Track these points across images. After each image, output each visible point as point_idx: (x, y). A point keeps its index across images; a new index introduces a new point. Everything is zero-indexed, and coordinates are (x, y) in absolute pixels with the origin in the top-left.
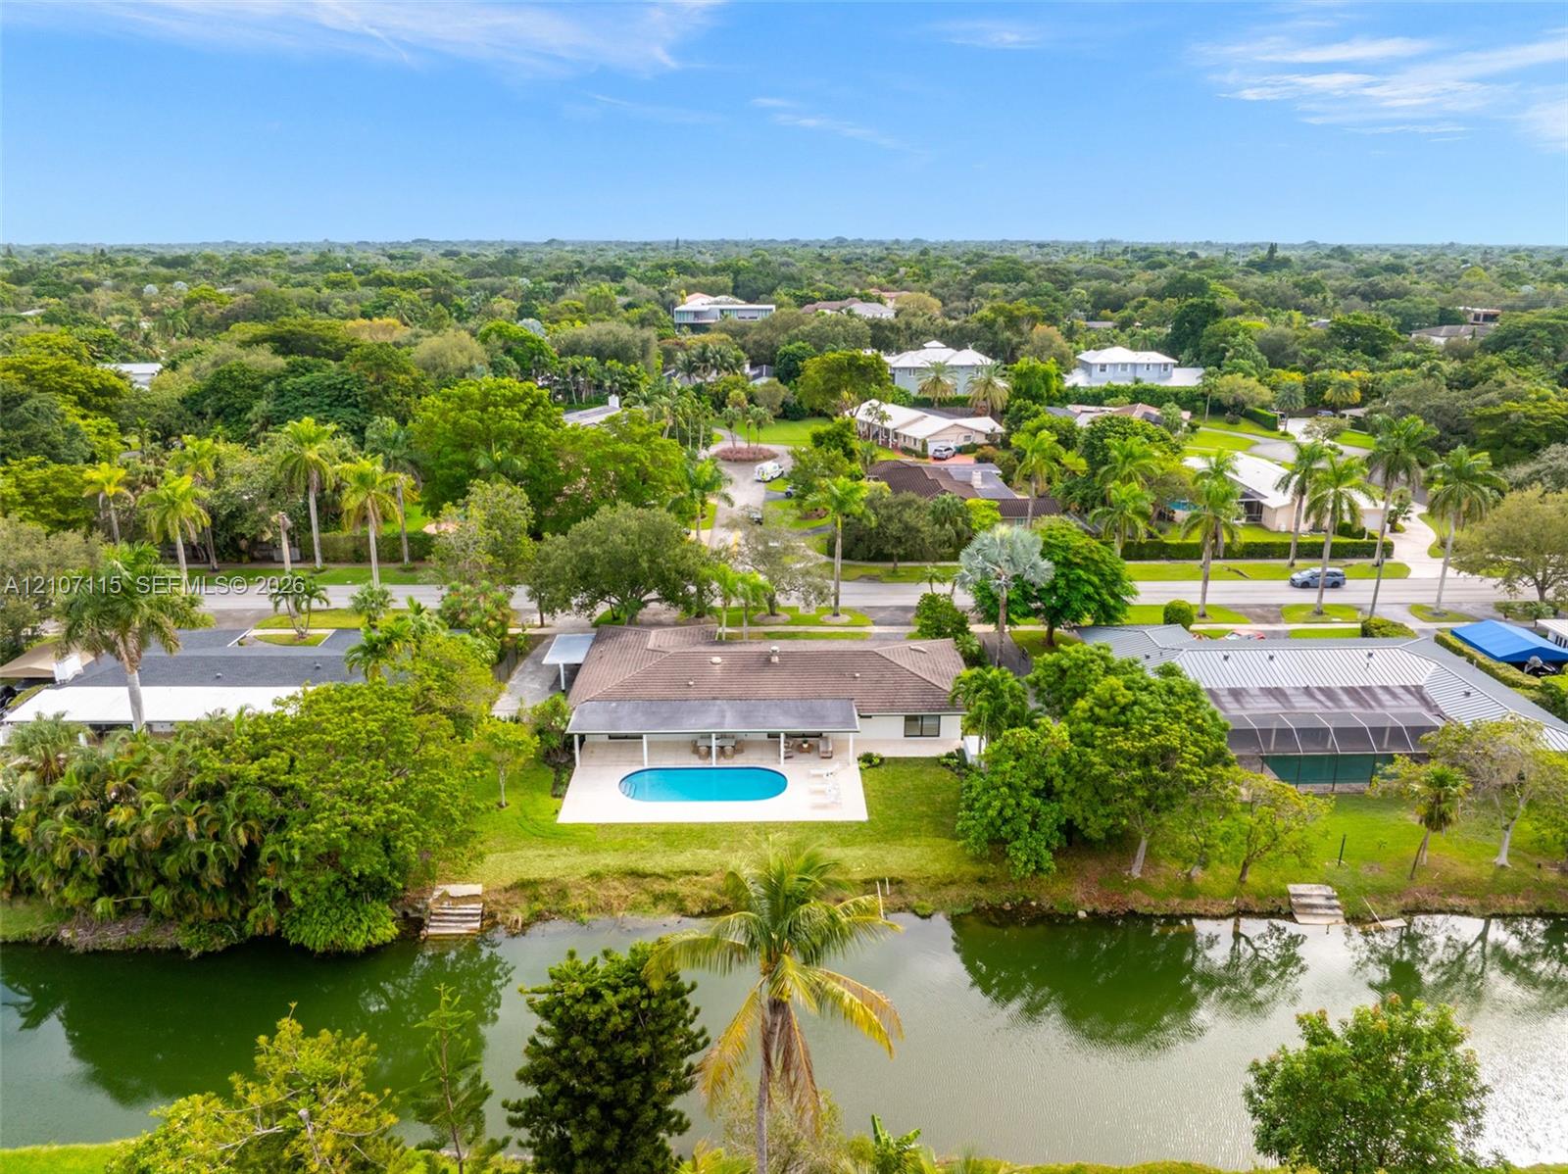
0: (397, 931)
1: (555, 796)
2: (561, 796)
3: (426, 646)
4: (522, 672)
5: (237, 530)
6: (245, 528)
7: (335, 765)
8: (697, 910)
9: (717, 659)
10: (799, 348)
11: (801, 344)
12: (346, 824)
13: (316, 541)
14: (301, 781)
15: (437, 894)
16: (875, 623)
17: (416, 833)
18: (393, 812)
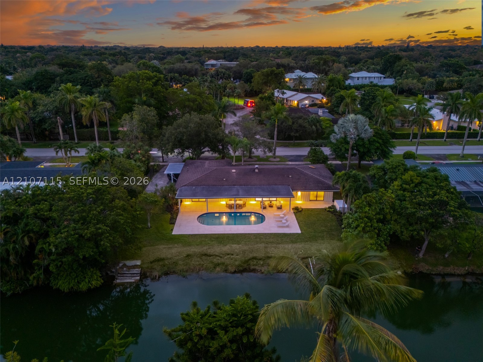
0: (102, 281)
1: (171, 224)
2: (174, 224)
3: (115, 162)
4: (156, 178)
5: (43, 127)
6: (46, 126)
7: (71, 208)
8: (233, 270)
9: (234, 171)
10: (251, 71)
11: (252, 69)
12: (77, 234)
13: (75, 132)
14: (55, 215)
15: (121, 265)
16: (290, 161)
17: (110, 238)
18: (100, 228)
